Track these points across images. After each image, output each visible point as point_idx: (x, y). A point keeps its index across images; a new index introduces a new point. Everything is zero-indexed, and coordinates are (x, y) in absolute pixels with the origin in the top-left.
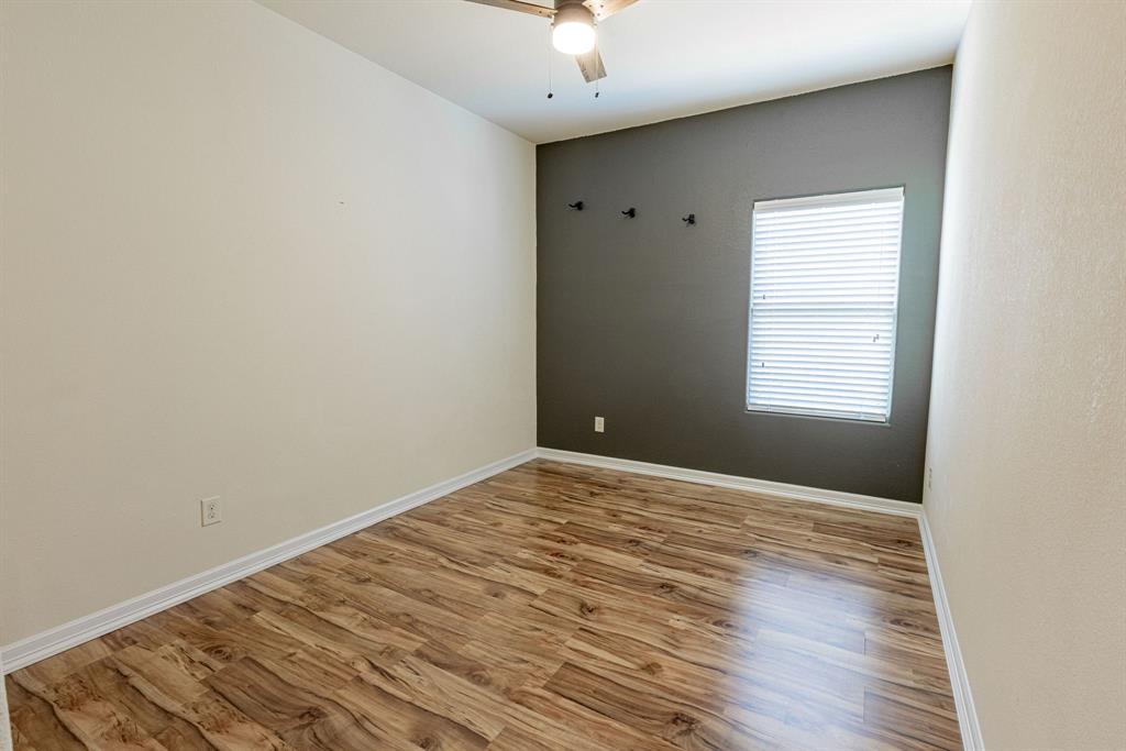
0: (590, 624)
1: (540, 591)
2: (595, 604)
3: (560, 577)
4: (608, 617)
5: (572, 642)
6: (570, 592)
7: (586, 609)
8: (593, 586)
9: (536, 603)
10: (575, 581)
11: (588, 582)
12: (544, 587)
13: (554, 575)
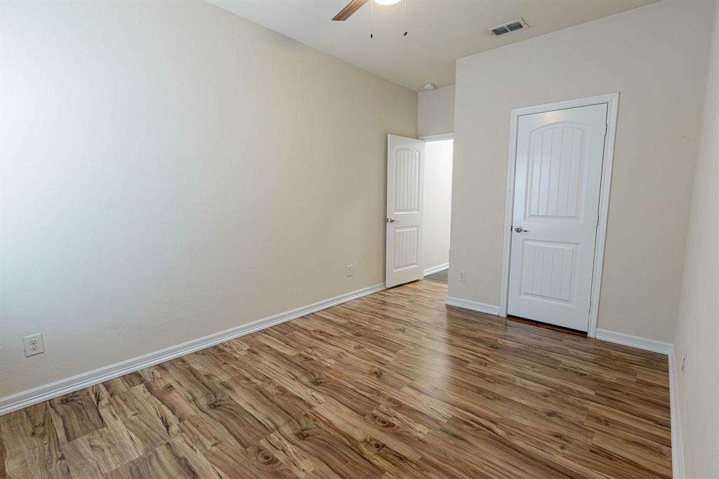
0: (379, 366)
1: (406, 389)
2: (372, 377)
3: (390, 400)
4: (367, 369)
5: (391, 360)
6: (386, 386)
7: (378, 375)
8: (367, 389)
9: (409, 381)
10: (379, 394)
11: (370, 393)
12: (403, 392)
13: (395, 402)
